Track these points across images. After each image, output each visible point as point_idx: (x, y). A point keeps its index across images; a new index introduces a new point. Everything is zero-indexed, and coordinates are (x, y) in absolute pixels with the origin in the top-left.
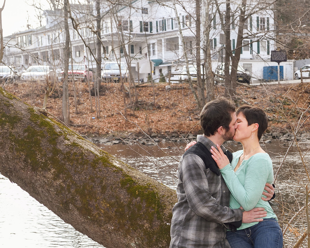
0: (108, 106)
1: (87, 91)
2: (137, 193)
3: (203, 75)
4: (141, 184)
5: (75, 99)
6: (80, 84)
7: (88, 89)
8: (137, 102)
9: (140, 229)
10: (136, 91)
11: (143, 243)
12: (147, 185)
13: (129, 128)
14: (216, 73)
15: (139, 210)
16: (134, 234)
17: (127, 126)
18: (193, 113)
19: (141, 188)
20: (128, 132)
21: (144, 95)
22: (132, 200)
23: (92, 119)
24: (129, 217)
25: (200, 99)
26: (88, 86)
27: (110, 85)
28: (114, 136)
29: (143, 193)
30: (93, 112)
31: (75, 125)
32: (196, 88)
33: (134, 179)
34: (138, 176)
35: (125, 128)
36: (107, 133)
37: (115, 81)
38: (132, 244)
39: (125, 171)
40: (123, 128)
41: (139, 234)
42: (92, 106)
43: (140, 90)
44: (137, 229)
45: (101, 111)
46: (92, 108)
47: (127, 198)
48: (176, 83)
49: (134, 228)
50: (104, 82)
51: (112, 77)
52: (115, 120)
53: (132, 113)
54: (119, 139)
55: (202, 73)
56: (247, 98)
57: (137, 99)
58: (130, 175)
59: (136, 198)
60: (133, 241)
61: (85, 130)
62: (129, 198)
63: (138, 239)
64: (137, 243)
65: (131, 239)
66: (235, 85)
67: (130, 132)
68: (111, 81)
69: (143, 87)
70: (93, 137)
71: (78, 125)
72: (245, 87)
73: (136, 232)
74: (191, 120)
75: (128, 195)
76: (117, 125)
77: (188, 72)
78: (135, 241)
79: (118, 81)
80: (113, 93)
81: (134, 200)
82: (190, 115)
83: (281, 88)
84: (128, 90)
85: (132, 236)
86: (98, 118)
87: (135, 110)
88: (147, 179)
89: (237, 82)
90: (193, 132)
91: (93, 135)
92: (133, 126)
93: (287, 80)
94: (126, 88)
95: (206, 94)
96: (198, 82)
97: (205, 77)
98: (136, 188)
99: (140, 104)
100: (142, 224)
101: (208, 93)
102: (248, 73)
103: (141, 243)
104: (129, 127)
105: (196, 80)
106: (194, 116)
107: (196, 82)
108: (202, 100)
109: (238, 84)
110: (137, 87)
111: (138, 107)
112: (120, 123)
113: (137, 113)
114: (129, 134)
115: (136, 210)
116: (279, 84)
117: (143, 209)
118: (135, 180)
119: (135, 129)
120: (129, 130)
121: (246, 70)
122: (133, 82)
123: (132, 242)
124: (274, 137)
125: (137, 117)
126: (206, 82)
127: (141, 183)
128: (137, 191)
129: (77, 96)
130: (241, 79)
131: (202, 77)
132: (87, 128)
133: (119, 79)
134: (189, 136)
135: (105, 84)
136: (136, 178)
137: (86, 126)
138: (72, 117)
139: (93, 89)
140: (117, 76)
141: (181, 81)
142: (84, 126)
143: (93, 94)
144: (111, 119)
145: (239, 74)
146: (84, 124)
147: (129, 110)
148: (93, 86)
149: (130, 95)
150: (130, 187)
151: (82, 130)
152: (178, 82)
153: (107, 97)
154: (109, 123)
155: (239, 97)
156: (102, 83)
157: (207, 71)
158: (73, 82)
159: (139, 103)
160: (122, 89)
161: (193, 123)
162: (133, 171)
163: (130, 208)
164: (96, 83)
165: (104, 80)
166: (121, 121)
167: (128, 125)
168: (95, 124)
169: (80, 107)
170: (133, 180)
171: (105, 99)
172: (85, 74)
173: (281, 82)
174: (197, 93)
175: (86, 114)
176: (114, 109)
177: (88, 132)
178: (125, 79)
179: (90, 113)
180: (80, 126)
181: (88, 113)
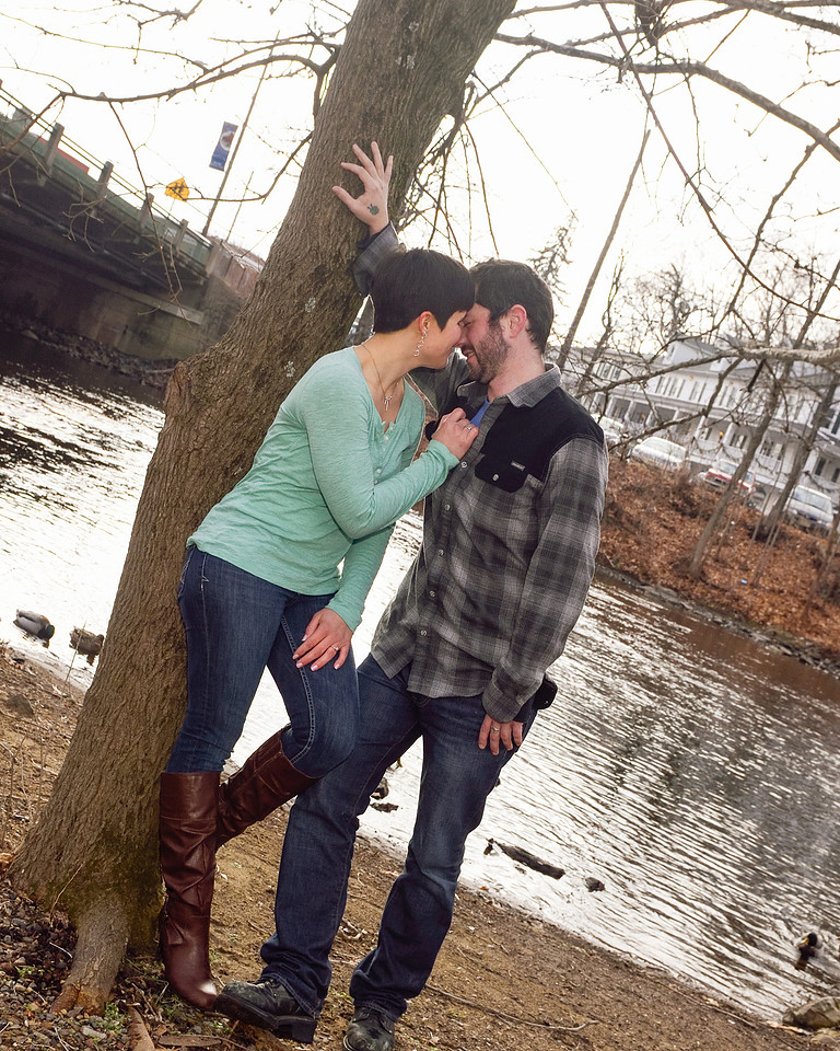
0: (777, 570)
1: (745, 525)
7: (749, 522)
13: (809, 632)
17: (804, 625)
20: (806, 640)
23: (740, 584)
26: (750, 517)
27: (792, 531)
28: (777, 634)
30: (745, 569)
31: (708, 581)
35: (800, 628)
36: (764, 622)
37: (804, 529)
40: (795, 625)
42: (746, 557)
45: (760, 575)
46: (745, 562)
51: (800, 517)
52: (783, 603)
53: (820, 603)
61: (724, 600)
67: (809, 640)
70: (735, 619)
71: (713, 583)
76: (785, 616)
79: (810, 530)
80: (793, 548)
84: (824, 556)
86: (752, 585)
87: (827, 600)
91: (736, 616)
92: (816, 630)
104: (809, 629)
112: (792, 613)
113: (827, 608)
114: (807, 644)
119: (821, 640)
120: (807, 636)
125: (826, 616)
133: (813, 526)
137: (728, 593)
140: (811, 519)
142: (723, 590)
144: (775, 598)
146: (724, 587)
147: (814, 595)
151: (719, 597)
153: (778, 552)
154: (771, 604)
160: (812, 549)
166: (794, 610)
167: (807, 624)
168: (746, 594)
169: (725, 551)
171: (775, 555)
175: (732, 568)
176: (786, 580)
177: (728, 605)
178: (823, 531)
179: (740, 569)
180: (715, 587)
181: (736, 568)
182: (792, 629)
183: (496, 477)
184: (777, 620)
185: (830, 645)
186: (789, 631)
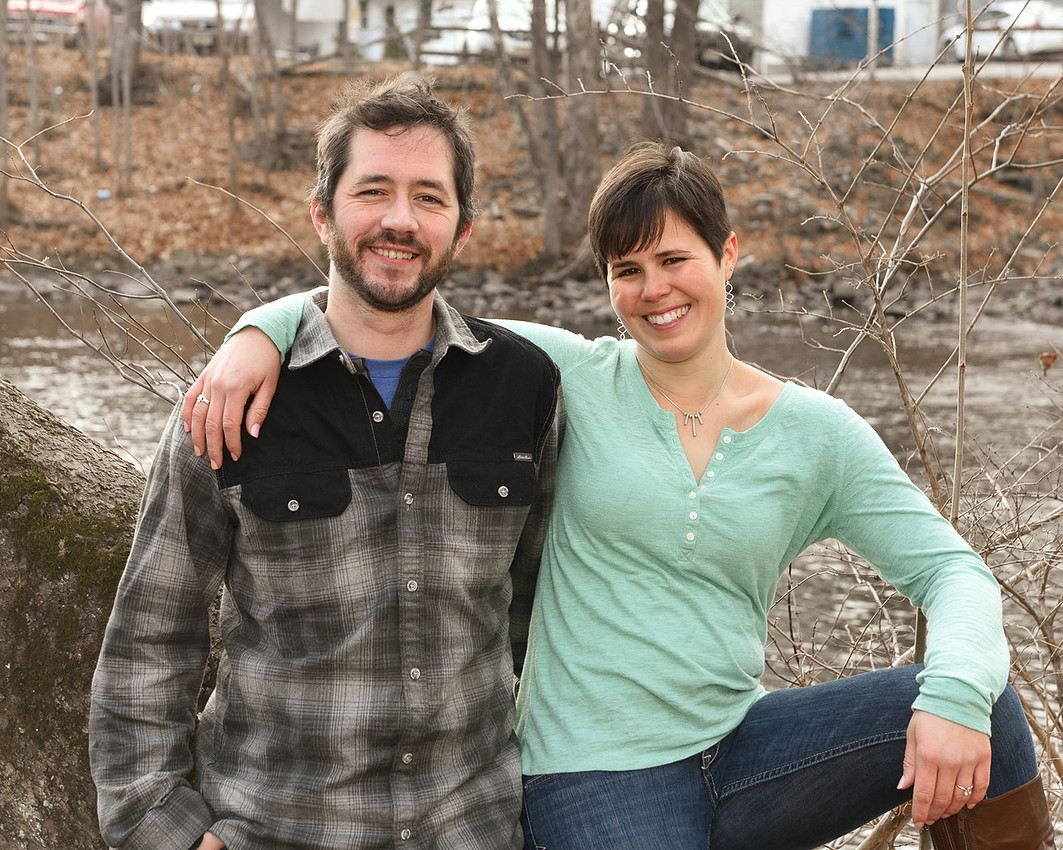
0: (166, 148)
1: (82, 85)
2: (62, 552)
3: (556, 34)
4: (87, 506)
5: (35, 116)
6: (55, 55)
7: (90, 77)
8: (282, 136)
9: (66, 735)
10: (279, 92)
11: (73, 810)
12: (117, 511)
13: (246, 242)
14: (613, 29)
15: (63, 640)
16: (35, 757)
17: (235, 233)
18: (508, 187)
19: (85, 525)
20: (240, 259)
21: (312, 111)
22: (35, 587)
23: (96, 201)
24: (15, 671)
25: (537, 134)
26: (88, 66)
27: (177, 63)
28: (180, 270)
29: (93, 550)
30: (101, 168)
31: (27, 219)
32: (523, 88)
33: (53, 480)
34: (79, 467)
35: (229, 240)
36: (155, 258)
37: (199, 50)
38: (22, 807)
39: (18, 437)
40: (217, 238)
41: (58, 762)
42: (100, 145)
43: (297, 89)
44: (49, 736)
45: (135, 169)
46: (99, 155)
47: (10, 574)
48: (446, 67)
49: (33, 727)
50: (151, 50)
51: (188, 32)
52: (189, 206)
53: (260, 178)
54: (201, 286)
55: (551, 26)
56: (736, 133)
57: (281, 123)
58: (39, 459)
59: (55, 578)
60: (30, 795)
61: (67, 244)
62: (22, 573)
63: (51, 784)
64: (45, 803)
65: (18, 783)
66: (688, 81)
67: (248, 257)
68: (181, 47)
69: (309, 75)
70: (99, 272)
71: (38, 220)
72: (727, 90)
73: (42, 748)
74: (500, 218)
75: (18, 557)
76: (196, 229)
77: (493, 18)
78: (37, 797)
79: (212, 49)
80: (188, 95)
81: (46, 589)
82: (494, 196)
83: (880, 97)
84: (249, 87)
85: (23, 770)
86: (121, 195)
87: (273, 168)
88: (120, 482)
89: (697, 68)
90: (502, 268)
91: (99, 265)
92: (261, 232)
93: (908, 65)
94: (243, 78)
95: (563, 115)
96: (532, 62)
97: (563, 43)
98: (61, 526)
99: (294, 147)
100: (74, 711)
101: (572, 109)
102: (743, 31)
103: (66, 808)
104: (245, 235)
105: (526, 54)
106: (511, 200)
107: (524, 60)
108: (545, 135)
109: (697, 75)
110: (286, 74)
111: (285, 157)
112: (209, 218)
113: (279, 183)
114: (244, 264)
115: (51, 634)
116: (873, 81)
117: (86, 635)
118: (59, 486)
119: (269, 246)
120: (243, 250)
121: (737, 19)
122: (271, 56)
123: (23, 798)
124: (839, 302)
125: (278, 198)
126: (565, 64)
127: (89, 503)
128: (62, 543)
129: (44, 105)
130: (713, 55)
131: (550, 42)
132: (74, 236)
133: (216, 40)
134: (484, 281)
135: (155, 59)
136: (68, 477)
137: (73, 228)
138: (19, 189)
139: (109, 78)
140: (209, 26)
141: (464, 55)
142: (62, 227)
143: (105, 100)
144: (174, 203)
145: (706, 34)
146: (63, 219)
147: (247, 167)
148: (109, 67)
149: (256, 108)
150: (29, 518)
151: (55, 242)
152: (453, 60)
153: (160, 114)
154: (165, 217)
155: (703, 129)
156: (146, 57)
157: (574, 17)
158: (28, 50)
159: (292, 141)
160: (224, 82)
161: (508, 230)
162: (56, 440)
163: (20, 623)
164: (122, 56)
165: (156, 45)
166: (214, 211)
167: (242, 228)
168: (109, 219)
169: (55, 149)
170: (47, 487)
171: (156, 121)
172: (81, 16)
173: (883, 74)
174: (526, 109)
175: (76, 177)
176: (188, 160)
177: (77, 252)
178: (239, 43)
179: (92, 172)
180: (43, 226)
181: (84, 173)
182: (213, 248)
183: (503, 491)
184: (180, 242)
185: (287, 252)
186: (208, 254)
